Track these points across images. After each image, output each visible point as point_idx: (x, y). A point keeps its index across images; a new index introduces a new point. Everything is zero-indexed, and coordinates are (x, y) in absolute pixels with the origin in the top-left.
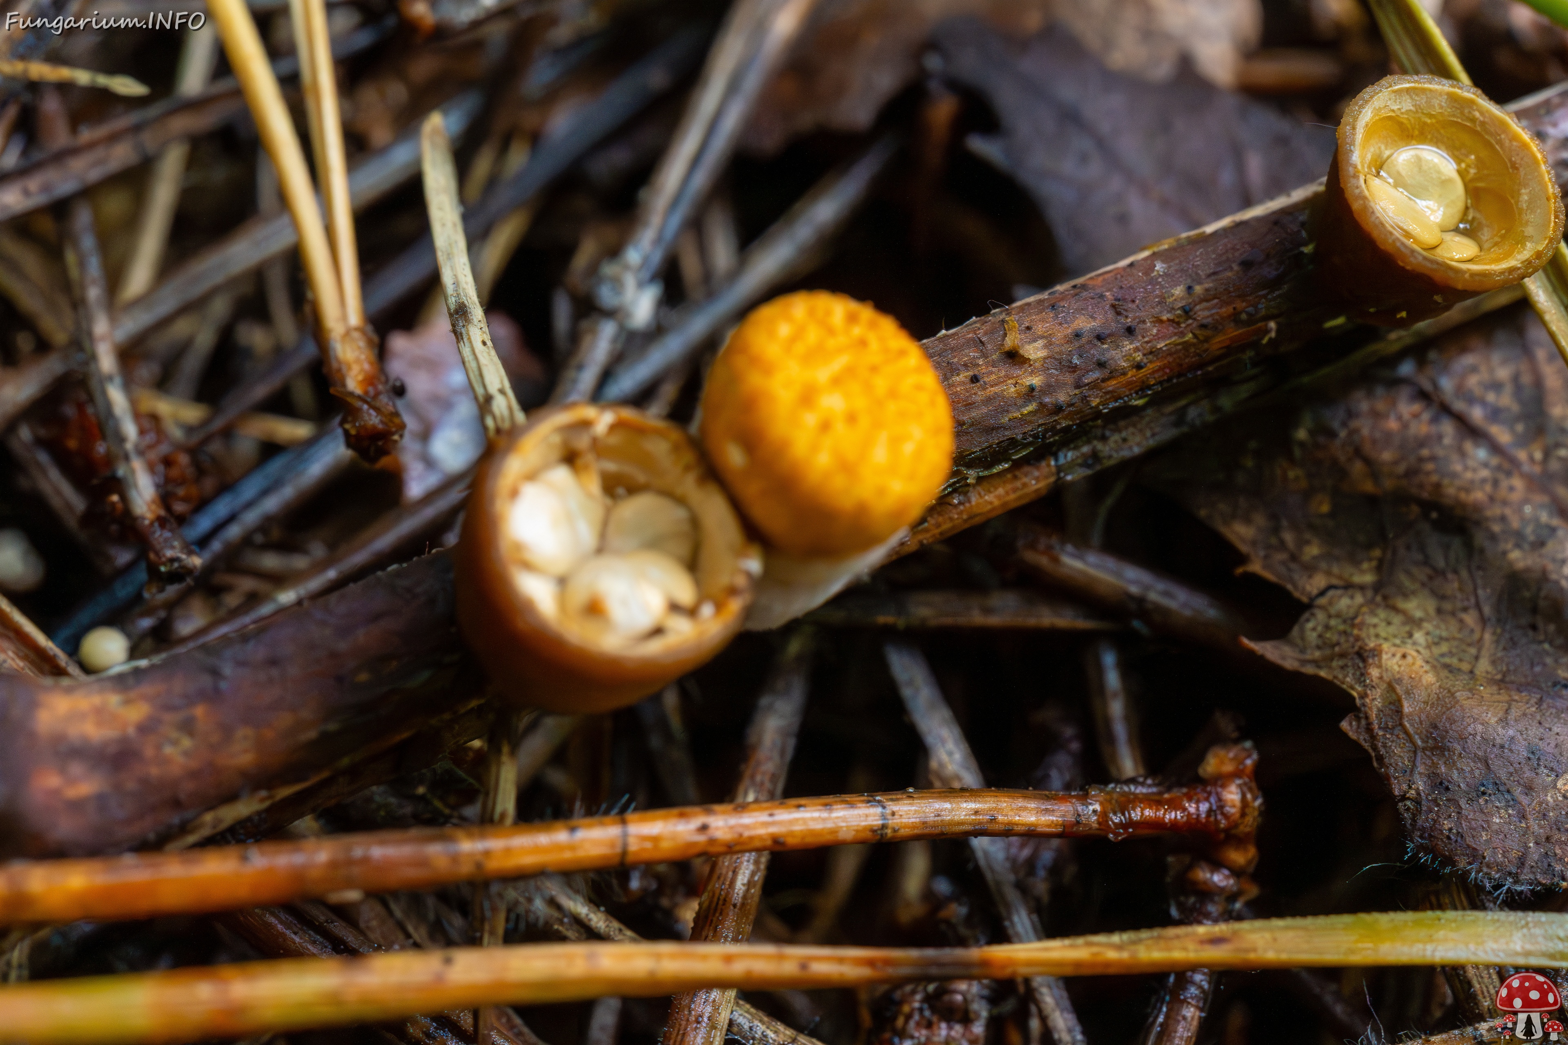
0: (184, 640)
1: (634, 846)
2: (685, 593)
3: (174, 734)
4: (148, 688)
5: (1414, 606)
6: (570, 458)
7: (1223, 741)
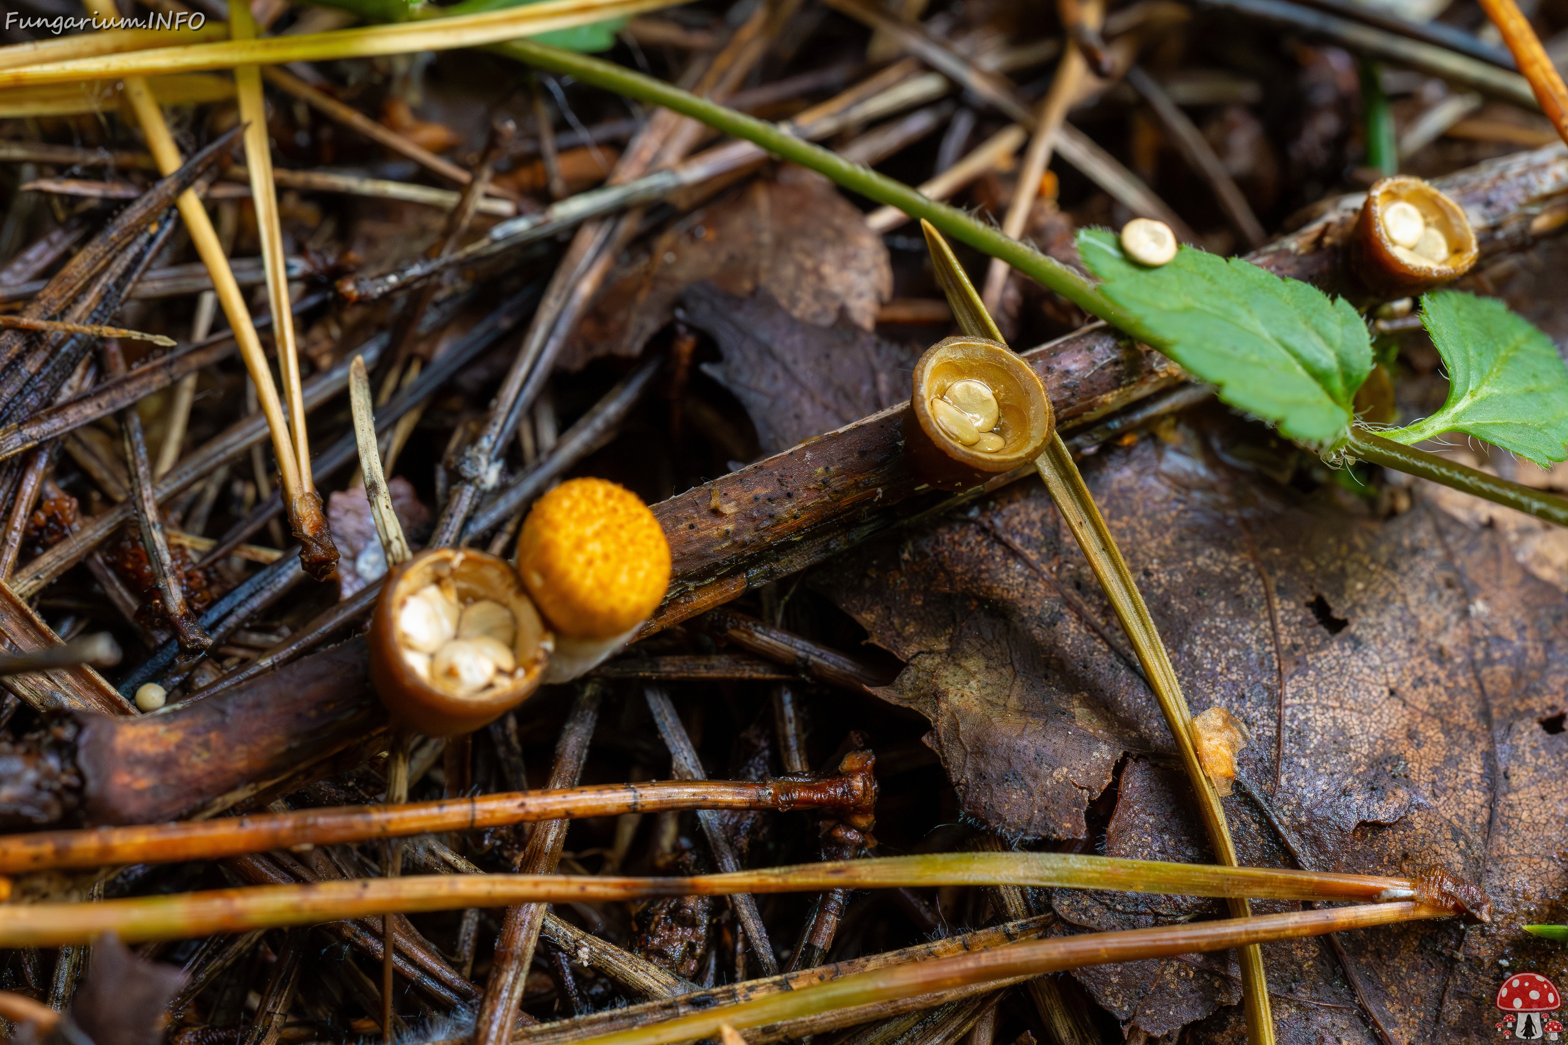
0: (201, 690)
1: (479, 816)
2: (506, 661)
3: (198, 750)
4: (183, 722)
5: (972, 664)
6: (438, 581)
7: (852, 748)
